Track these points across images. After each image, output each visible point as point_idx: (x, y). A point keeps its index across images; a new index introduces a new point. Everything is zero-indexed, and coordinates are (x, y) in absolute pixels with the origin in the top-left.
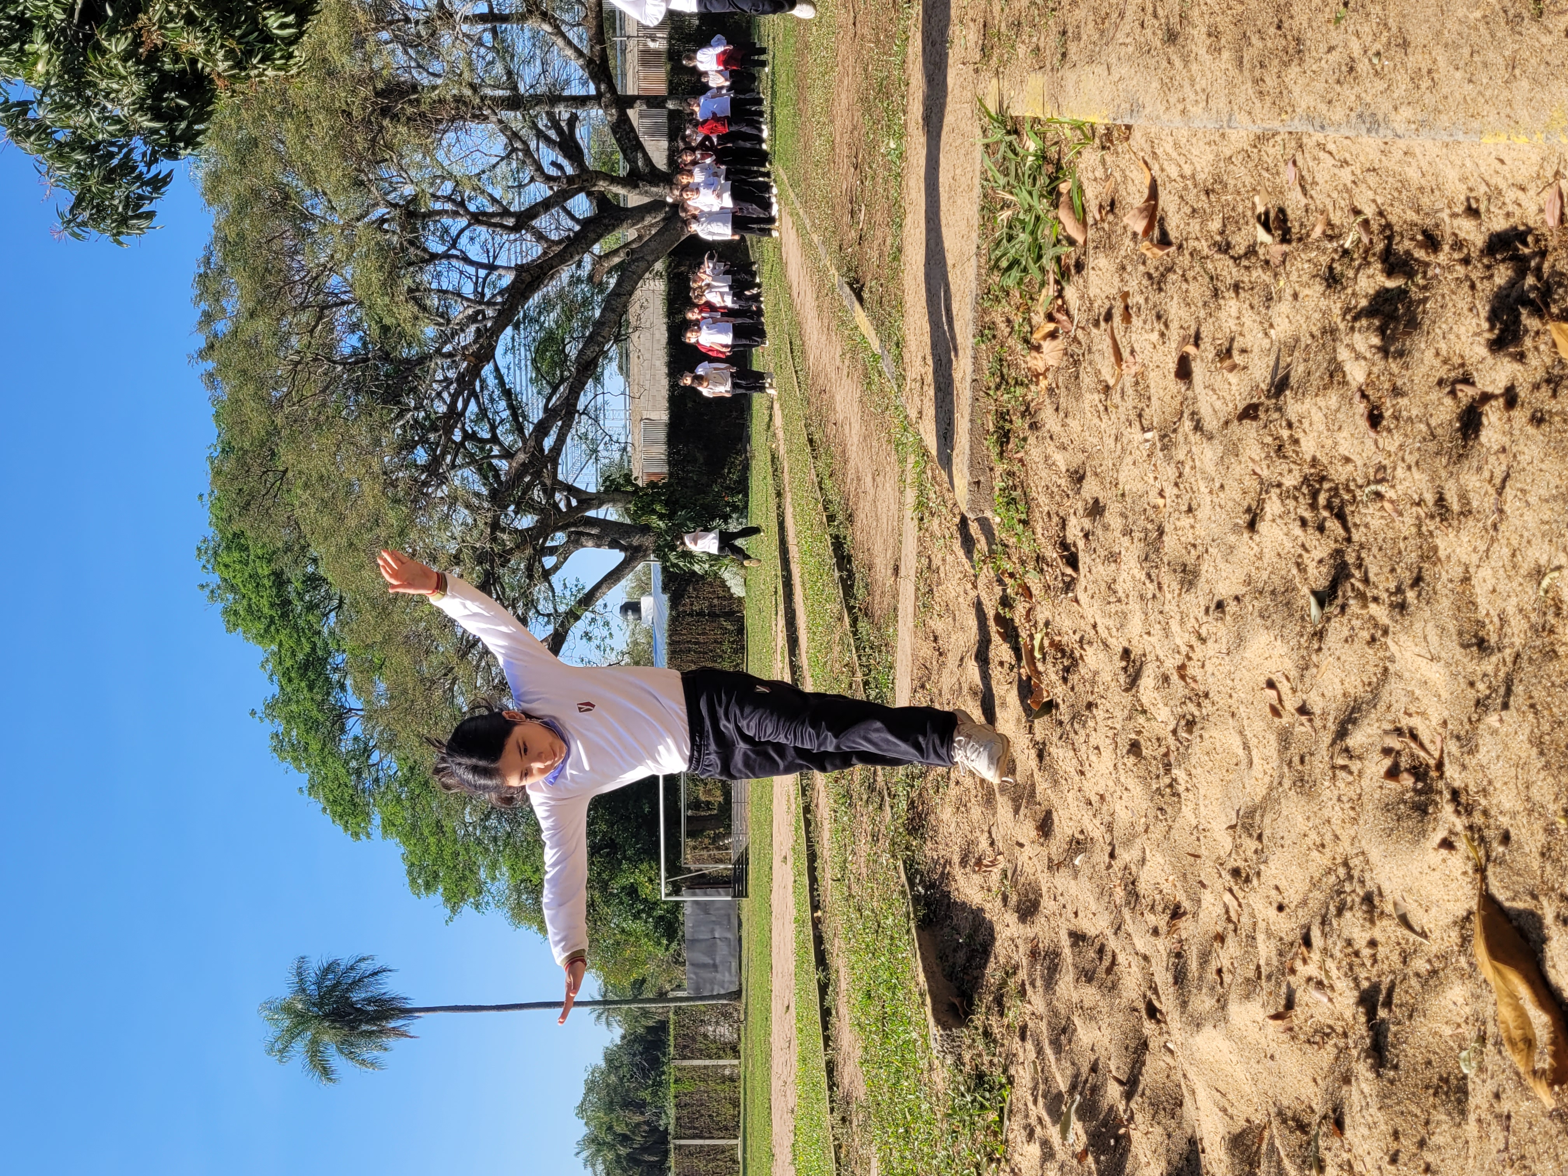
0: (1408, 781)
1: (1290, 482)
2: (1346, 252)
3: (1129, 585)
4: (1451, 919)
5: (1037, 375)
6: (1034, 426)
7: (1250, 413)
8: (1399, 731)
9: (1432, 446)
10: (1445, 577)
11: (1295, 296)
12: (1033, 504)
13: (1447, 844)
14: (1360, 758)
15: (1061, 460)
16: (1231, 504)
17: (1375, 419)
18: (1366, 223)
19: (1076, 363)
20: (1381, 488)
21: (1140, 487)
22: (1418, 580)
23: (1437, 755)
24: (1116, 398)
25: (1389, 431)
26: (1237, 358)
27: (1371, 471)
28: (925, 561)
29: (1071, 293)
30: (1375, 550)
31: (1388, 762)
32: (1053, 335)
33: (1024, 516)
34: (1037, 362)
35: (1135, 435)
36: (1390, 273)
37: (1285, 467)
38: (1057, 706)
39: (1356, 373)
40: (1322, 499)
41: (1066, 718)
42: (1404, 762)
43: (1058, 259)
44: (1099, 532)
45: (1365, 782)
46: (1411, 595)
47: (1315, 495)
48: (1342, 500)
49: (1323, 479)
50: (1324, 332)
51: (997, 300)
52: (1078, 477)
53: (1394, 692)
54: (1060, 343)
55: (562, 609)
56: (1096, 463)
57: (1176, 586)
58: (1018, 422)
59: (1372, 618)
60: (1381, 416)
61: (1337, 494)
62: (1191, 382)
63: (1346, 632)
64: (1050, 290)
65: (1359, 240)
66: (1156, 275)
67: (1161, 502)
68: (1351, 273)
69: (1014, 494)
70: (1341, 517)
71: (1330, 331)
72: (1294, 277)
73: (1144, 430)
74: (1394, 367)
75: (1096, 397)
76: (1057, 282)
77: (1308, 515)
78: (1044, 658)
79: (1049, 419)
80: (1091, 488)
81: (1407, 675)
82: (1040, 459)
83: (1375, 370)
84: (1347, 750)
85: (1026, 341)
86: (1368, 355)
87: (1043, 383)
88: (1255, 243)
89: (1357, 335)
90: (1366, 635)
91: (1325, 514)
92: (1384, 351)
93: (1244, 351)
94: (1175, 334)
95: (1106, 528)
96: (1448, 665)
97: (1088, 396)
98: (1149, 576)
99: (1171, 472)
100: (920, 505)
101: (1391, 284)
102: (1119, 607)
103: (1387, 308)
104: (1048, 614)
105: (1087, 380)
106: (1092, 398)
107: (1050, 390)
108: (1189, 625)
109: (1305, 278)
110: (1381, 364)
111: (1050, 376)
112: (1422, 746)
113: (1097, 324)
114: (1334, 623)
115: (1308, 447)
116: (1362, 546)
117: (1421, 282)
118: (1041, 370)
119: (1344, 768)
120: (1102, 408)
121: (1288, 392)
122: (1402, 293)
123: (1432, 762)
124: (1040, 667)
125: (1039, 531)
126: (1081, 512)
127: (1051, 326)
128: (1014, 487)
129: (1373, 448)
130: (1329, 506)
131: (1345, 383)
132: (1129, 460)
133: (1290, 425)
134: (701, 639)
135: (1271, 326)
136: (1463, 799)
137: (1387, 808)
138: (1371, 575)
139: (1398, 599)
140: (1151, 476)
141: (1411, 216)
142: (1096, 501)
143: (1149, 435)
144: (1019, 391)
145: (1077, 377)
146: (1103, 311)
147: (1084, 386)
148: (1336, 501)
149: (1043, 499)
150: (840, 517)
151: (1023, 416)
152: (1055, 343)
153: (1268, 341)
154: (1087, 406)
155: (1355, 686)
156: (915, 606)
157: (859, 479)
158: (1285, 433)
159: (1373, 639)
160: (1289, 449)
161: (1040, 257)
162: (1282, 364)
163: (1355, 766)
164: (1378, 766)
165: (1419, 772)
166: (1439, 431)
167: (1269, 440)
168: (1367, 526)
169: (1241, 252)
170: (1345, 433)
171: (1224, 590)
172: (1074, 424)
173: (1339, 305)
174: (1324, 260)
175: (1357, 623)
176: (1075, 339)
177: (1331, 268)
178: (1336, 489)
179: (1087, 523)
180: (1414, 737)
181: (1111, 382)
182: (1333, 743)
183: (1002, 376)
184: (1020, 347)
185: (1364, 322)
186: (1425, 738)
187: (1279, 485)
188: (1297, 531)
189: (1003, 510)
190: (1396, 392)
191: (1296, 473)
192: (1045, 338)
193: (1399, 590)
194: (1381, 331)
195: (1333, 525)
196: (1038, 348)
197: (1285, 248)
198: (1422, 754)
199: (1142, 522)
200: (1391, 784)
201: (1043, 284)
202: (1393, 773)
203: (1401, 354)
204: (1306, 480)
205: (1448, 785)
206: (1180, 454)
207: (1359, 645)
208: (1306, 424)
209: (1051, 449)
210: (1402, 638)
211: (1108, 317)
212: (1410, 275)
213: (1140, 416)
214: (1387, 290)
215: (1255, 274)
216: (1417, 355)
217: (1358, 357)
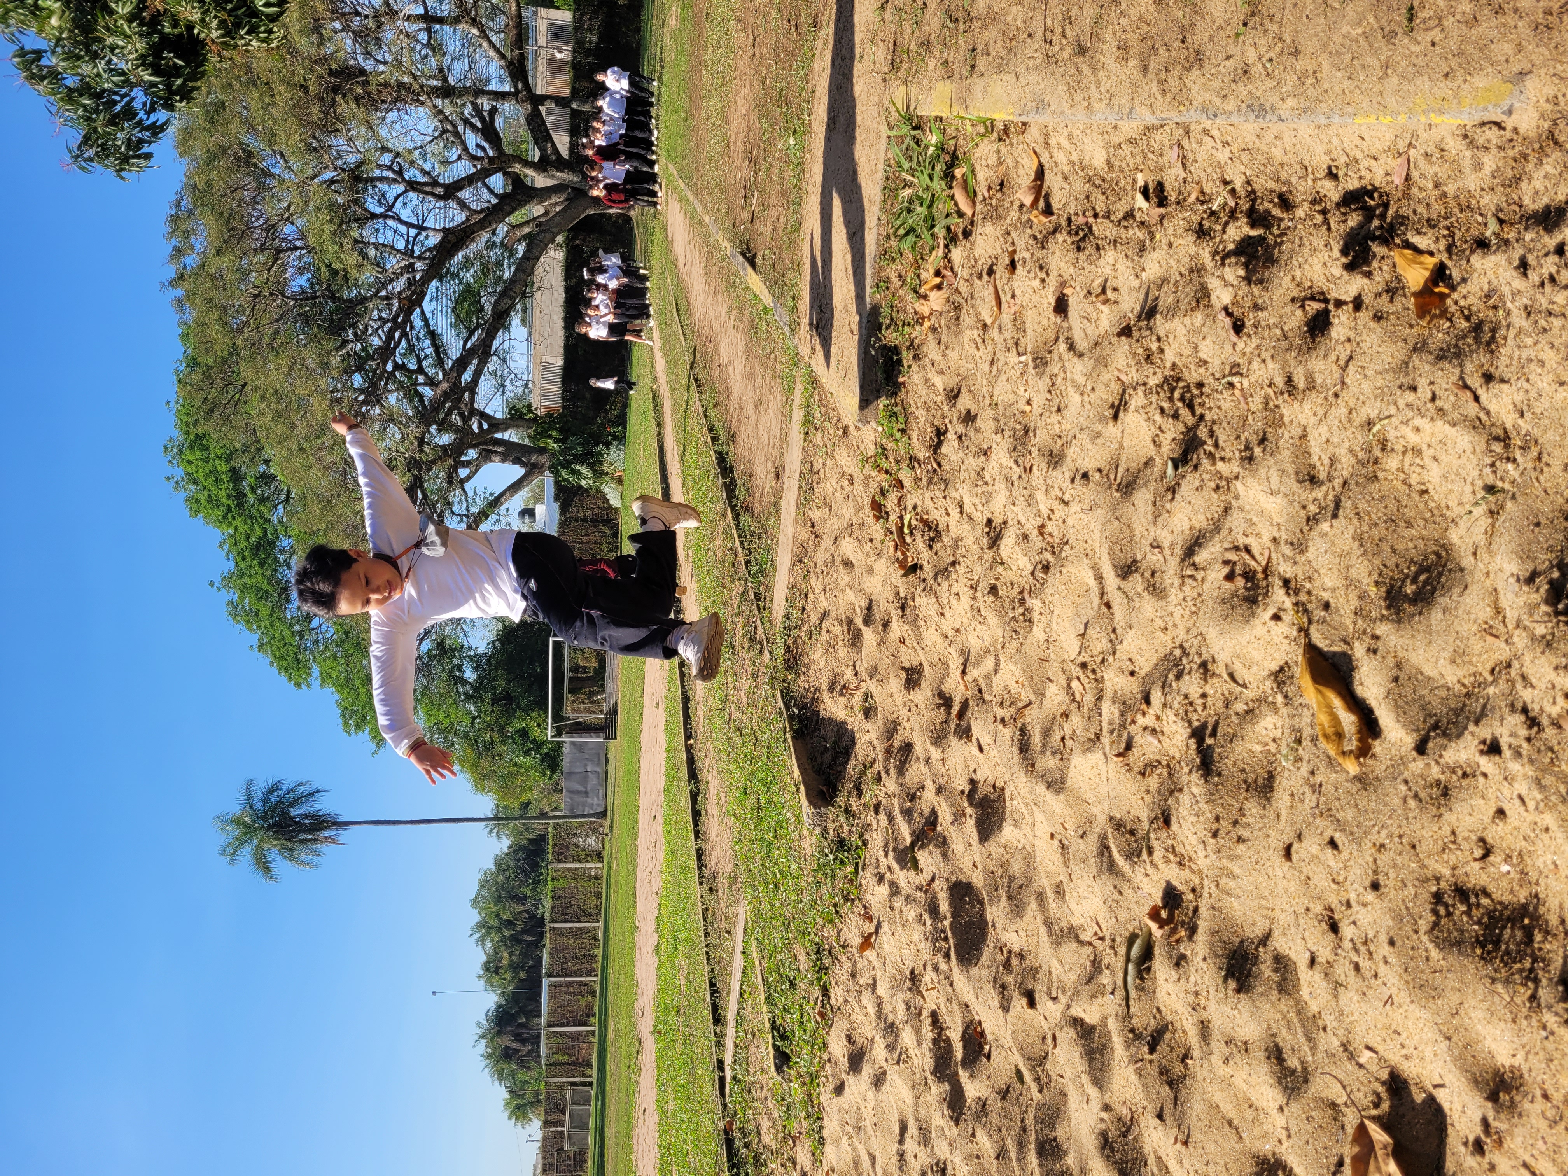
0: (1240, 582)
1: (1153, 381)
2: (1213, 213)
3: (996, 471)
4: (1266, 673)
5: (923, 318)
6: (916, 357)
7: (1126, 332)
8: (1237, 548)
9: (1284, 345)
10: (1287, 435)
11: (1170, 245)
12: (911, 417)
13: (1276, 617)
14: (1204, 569)
15: (939, 382)
16: (1099, 402)
17: (1238, 328)
18: (1233, 191)
19: (958, 308)
20: (1235, 380)
21: (1011, 398)
22: (1263, 441)
23: (1264, 563)
24: (994, 333)
25: (1249, 336)
26: (1110, 294)
27: (1228, 368)
28: (808, 466)
29: (957, 254)
30: (1225, 424)
31: (1226, 570)
32: (939, 287)
33: (902, 426)
34: (924, 308)
35: (1013, 358)
36: (1253, 225)
37: (1151, 370)
38: (921, 568)
39: (1222, 296)
40: (1177, 394)
41: (929, 576)
42: (1238, 570)
43: (948, 229)
44: (972, 434)
45: (1206, 586)
46: (1257, 451)
47: (1172, 390)
48: (1192, 396)
49: (1179, 379)
50: (1191, 271)
51: (893, 260)
52: (953, 396)
53: (1236, 521)
54: (944, 293)
55: (474, 510)
56: (970, 383)
57: (1044, 466)
58: (905, 354)
59: (1218, 472)
60: (1243, 326)
61: (1189, 391)
62: (1066, 316)
63: (1197, 483)
64: (941, 251)
65: (1226, 204)
66: (1039, 236)
67: (1028, 408)
68: (1219, 228)
69: (895, 409)
70: (1191, 407)
71: (1198, 270)
72: (1170, 231)
73: (1019, 354)
74: (1256, 290)
75: (976, 332)
76: (946, 246)
77: (1166, 405)
78: (911, 533)
79: (932, 351)
80: (965, 402)
81: (1247, 508)
82: (922, 381)
83: (1240, 293)
84: (1194, 564)
85: (915, 291)
86: (1235, 283)
87: (927, 324)
88: (1132, 210)
89: (1227, 268)
90: (1213, 485)
91: (1180, 404)
92: (1248, 280)
93: (1115, 289)
94: (1053, 281)
95: (977, 430)
96: (1286, 495)
97: (968, 332)
98: (1016, 462)
99: (1043, 384)
100: (806, 422)
101: (1253, 233)
102: (985, 488)
103: (1250, 250)
104: (916, 500)
105: (967, 319)
106: (970, 334)
107: (934, 329)
108: (1053, 494)
109: (1179, 232)
110: (1246, 289)
111: (933, 319)
112: (1253, 557)
113: (980, 277)
114: (1189, 477)
115: (1170, 357)
116: (1214, 422)
117: (1276, 232)
118: (926, 314)
119: (1191, 577)
120: (979, 340)
121: (1158, 316)
122: (1262, 239)
123: (1259, 569)
124: (908, 539)
125: (915, 437)
126: (955, 419)
127: (938, 280)
128: (896, 405)
129: (1231, 350)
130: (1182, 399)
131: (1210, 306)
132: (1003, 377)
133: (1159, 339)
134: (584, 539)
135: (1144, 269)
136: (1293, 585)
137: (1223, 601)
138: (1221, 443)
139: (1248, 454)
140: (1022, 389)
141: (1272, 185)
142: (969, 412)
143: (1023, 358)
144: (907, 329)
145: (957, 319)
146: (986, 267)
147: (964, 326)
148: (1188, 395)
149: (921, 413)
150: (724, 437)
151: (908, 349)
152: (940, 293)
153: (1138, 282)
154: (966, 340)
155: (1201, 521)
156: (799, 499)
157: (741, 408)
158: (1154, 346)
159: (1218, 487)
160: (1156, 358)
161: (933, 226)
162: (1151, 297)
163: (1199, 575)
164: (1217, 574)
165: (1249, 576)
166: (1290, 334)
167: (1140, 351)
168: (1219, 408)
169: (1120, 216)
170: (1208, 342)
171: (1088, 464)
172: (953, 355)
173: (1208, 250)
174: (1196, 218)
175: (1205, 476)
176: (957, 291)
177: (1200, 224)
178: (1188, 386)
179: (960, 428)
180: (1248, 550)
181: (989, 321)
182: (1183, 560)
183: (892, 319)
184: (911, 296)
185: (1233, 259)
186: (1256, 551)
187: (1145, 384)
188: (1158, 418)
189: (885, 422)
190: (1256, 307)
191: (1159, 375)
192: (932, 289)
193: (1247, 448)
194: (1246, 265)
195: (1184, 412)
196: (925, 297)
197: (1162, 210)
198: (1253, 563)
199: (1012, 423)
200: (1228, 585)
201: (932, 248)
202: (1230, 577)
203: (1261, 281)
204: (1166, 380)
205: (1280, 577)
206: (1055, 368)
207: (1208, 492)
208: (1171, 340)
209: (931, 374)
210: (1250, 480)
211: (991, 272)
212: (1268, 227)
213: (1017, 344)
214: (1250, 237)
215: (1131, 232)
216: (1276, 281)
217: (1227, 284)
